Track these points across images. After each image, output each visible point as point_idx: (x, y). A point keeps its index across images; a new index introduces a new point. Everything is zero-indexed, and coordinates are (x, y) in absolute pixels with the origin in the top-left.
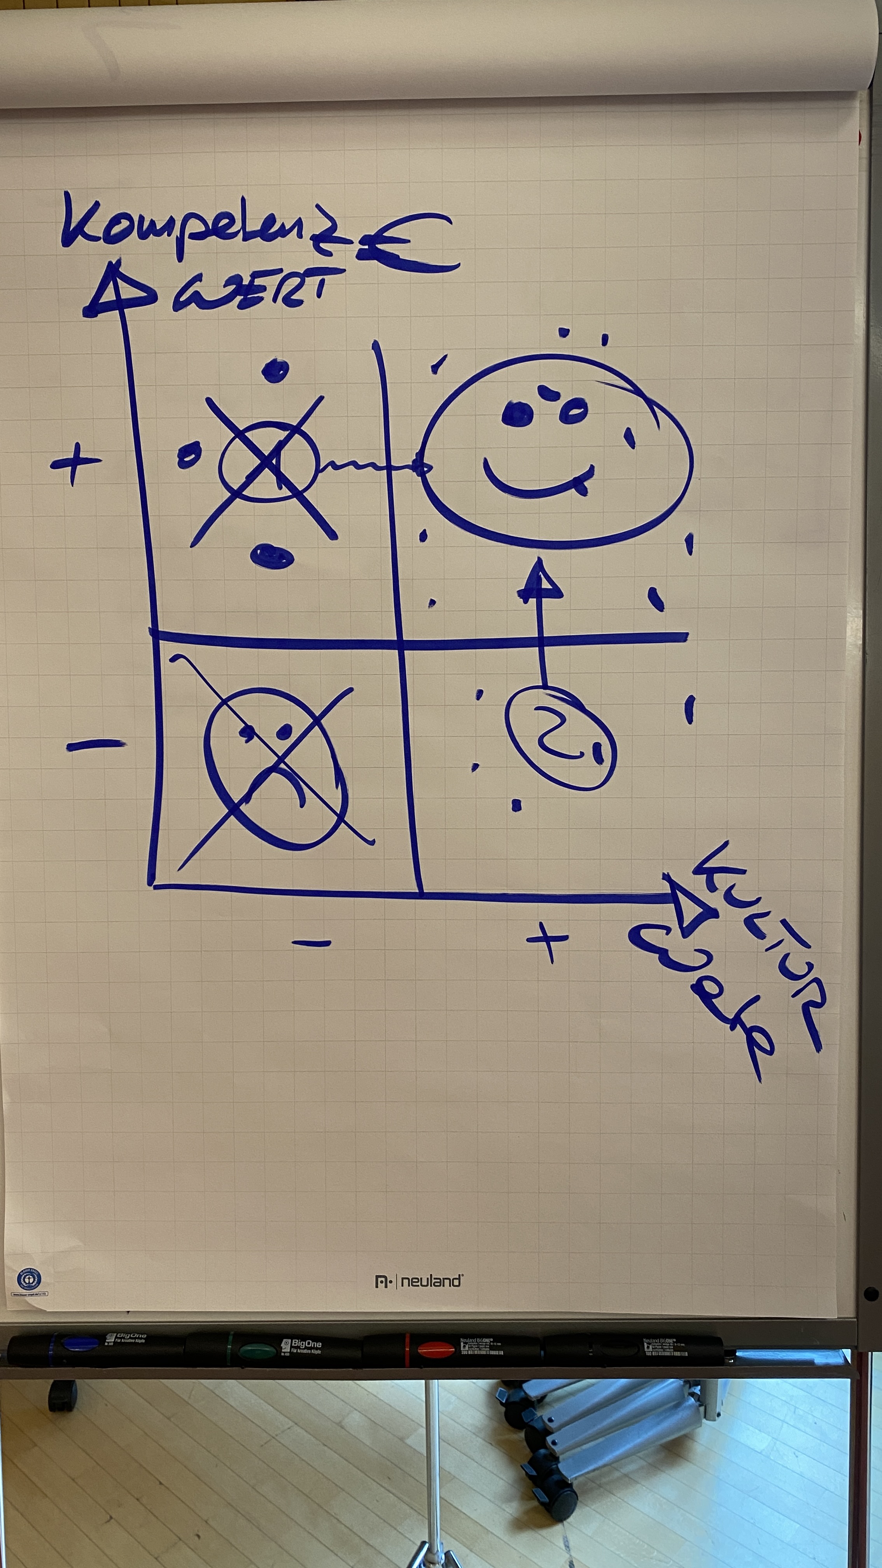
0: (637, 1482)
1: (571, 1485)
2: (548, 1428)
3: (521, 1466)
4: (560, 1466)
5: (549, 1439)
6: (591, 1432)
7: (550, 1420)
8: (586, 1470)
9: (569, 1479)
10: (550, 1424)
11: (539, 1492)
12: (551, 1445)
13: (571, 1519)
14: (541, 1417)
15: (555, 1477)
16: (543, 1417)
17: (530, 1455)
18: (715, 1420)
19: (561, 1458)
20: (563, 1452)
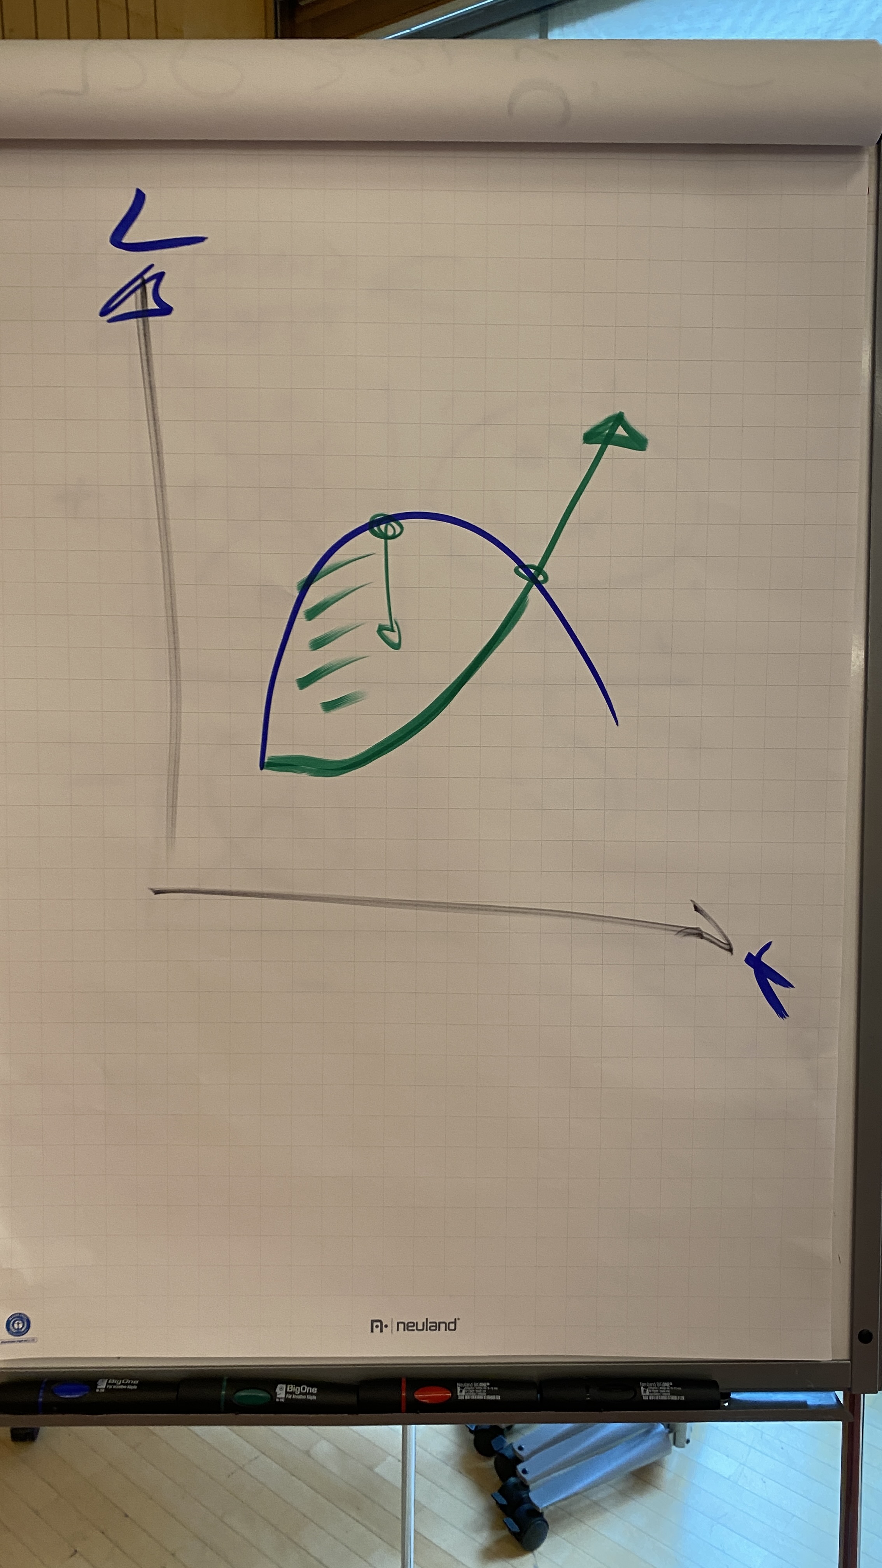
0: (606, 1510)
1: (541, 1515)
2: (518, 1456)
3: (492, 1496)
4: (531, 1495)
5: (520, 1467)
6: (561, 1460)
7: (521, 1448)
8: (557, 1499)
9: (540, 1508)
10: (520, 1452)
11: (510, 1521)
12: (521, 1472)
13: (541, 1549)
14: (511, 1444)
15: (526, 1506)
16: (514, 1445)
17: (500, 1484)
18: (683, 1447)
19: (531, 1487)
20: (534, 1481)
